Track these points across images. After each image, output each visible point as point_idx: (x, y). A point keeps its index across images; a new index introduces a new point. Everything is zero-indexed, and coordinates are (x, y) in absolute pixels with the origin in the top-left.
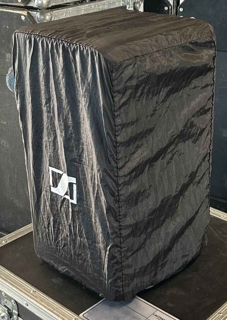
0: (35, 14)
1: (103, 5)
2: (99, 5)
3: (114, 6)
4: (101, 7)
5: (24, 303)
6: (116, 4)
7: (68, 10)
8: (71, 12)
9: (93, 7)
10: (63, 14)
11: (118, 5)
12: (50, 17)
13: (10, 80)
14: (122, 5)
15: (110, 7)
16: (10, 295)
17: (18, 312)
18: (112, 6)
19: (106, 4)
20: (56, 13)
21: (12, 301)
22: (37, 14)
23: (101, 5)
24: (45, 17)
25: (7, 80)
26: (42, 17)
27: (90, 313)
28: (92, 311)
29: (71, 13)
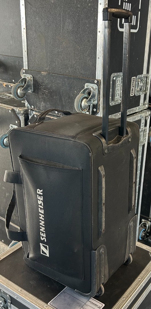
5: (15, 297)
16: (6, 292)
17: (11, 301)
21: (8, 295)
27: (54, 302)
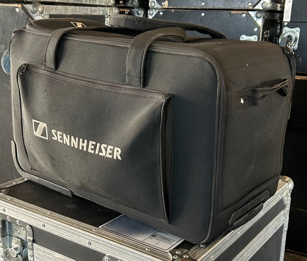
0: (28, 7)
1: (86, 10)
2: (83, 9)
3: (95, 13)
4: (85, 11)
5: (40, 225)
6: (97, 12)
7: (58, 7)
8: (59, 9)
9: (78, 9)
10: (53, 9)
11: (98, 13)
12: (42, 9)
13: (5, 61)
14: (101, 14)
15: (92, 14)
17: (33, 238)
18: (94, 13)
19: (89, 10)
20: (48, 7)
21: (28, 226)
22: (31, 7)
23: (85, 10)
24: (38, 8)
25: (2, 62)
26: (35, 9)
27: (109, 226)
28: (111, 224)
29: (60, 11)
